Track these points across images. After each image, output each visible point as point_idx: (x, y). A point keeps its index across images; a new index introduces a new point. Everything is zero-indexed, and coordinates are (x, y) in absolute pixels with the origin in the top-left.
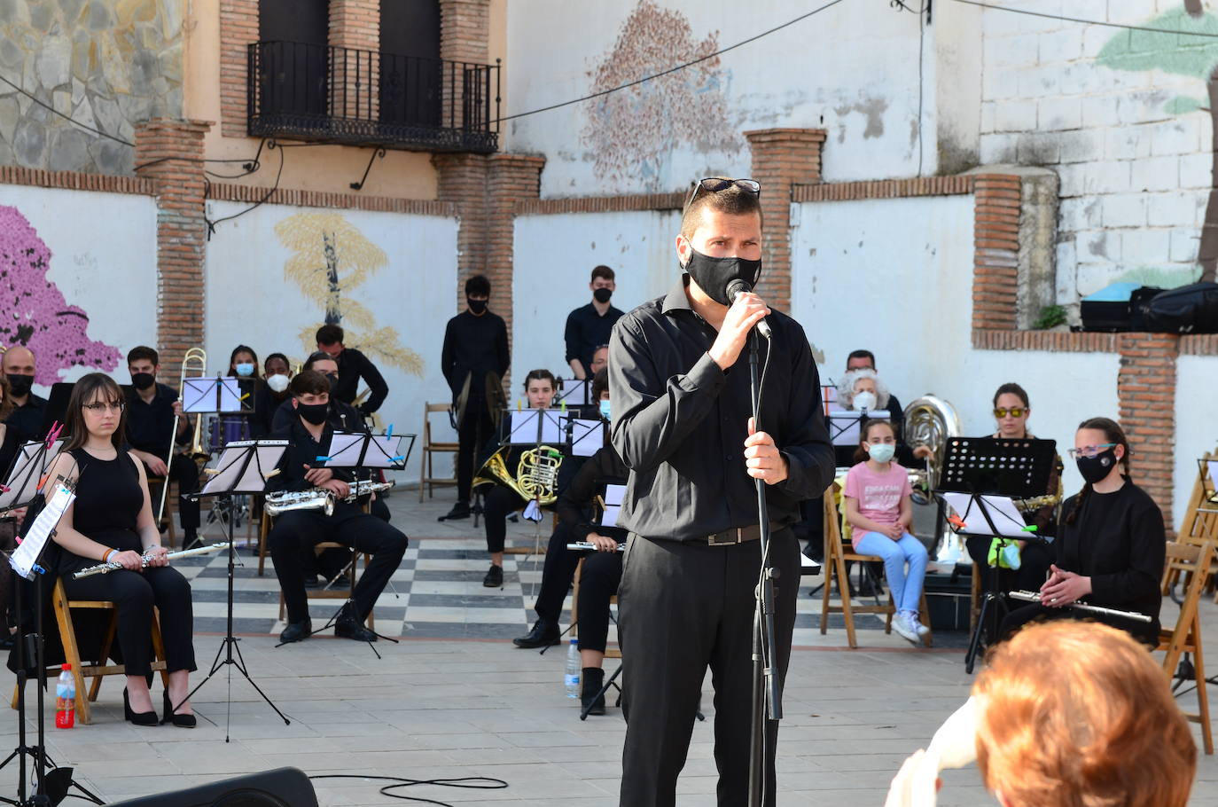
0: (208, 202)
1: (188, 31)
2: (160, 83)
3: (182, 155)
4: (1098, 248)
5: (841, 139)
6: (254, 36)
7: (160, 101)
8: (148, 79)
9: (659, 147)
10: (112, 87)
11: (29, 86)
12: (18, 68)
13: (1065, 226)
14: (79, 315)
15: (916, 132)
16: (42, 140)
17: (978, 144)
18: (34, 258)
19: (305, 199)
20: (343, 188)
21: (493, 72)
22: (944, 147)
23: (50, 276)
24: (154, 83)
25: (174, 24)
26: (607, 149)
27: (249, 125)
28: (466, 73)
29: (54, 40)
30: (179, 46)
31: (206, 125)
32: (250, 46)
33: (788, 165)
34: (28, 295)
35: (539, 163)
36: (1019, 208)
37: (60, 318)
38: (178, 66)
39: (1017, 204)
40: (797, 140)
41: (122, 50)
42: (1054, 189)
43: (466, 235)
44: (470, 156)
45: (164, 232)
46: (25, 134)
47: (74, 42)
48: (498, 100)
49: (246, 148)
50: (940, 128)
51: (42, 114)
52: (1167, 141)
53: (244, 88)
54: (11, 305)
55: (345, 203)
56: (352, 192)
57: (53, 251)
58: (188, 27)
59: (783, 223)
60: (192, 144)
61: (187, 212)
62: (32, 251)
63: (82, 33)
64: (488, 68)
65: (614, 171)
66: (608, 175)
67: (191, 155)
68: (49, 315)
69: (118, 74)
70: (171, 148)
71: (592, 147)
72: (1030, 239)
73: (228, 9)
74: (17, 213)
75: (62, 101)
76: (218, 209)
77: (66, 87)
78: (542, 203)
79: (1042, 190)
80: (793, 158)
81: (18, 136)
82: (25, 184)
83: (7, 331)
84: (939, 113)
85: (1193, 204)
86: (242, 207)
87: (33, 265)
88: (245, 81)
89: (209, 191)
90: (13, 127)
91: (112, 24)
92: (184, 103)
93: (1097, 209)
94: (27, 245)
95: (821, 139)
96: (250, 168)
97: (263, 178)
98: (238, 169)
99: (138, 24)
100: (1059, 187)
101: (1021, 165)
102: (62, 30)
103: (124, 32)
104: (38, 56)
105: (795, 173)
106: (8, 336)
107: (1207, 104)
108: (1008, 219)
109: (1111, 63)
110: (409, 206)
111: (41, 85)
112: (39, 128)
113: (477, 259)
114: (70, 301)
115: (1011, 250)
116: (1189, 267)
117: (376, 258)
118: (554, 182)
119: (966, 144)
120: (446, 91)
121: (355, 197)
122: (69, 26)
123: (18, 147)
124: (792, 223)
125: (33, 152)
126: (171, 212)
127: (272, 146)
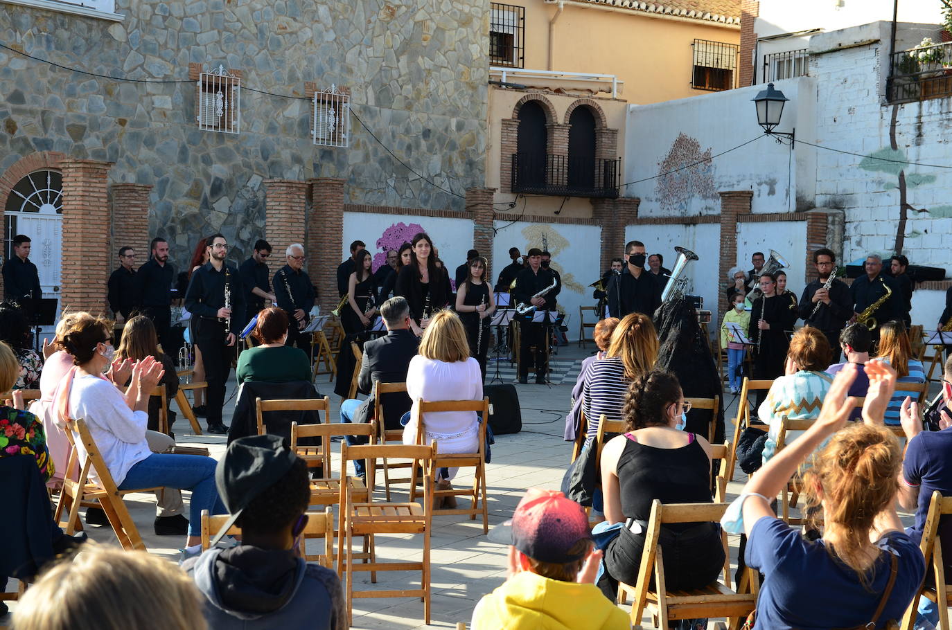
0: (495, 221)
1: (488, 149)
2: (476, 171)
3: (484, 202)
4: (859, 243)
5: (759, 196)
6: (515, 150)
7: (476, 179)
8: (471, 170)
9: (687, 196)
10: (457, 174)
11: (425, 175)
12: (421, 168)
13: (847, 234)
15: (788, 194)
16: (430, 196)
17: (814, 199)
19: (535, 219)
20: (550, 213)
21: (618, 163)
22: (799, 200)
24: (474, 172)
25: (483, 147)
26: (666, 197)
27: (512, 188)
28: (606, 163)
29: (435, 157)
30: (484, 156)
31: (494, 190)
32: (513, 155)
33: (736, 207)
35: (636, 202)
36: (827, 227)
38: (483, 164)
39: (825, 225)
40: (740, 196)
41: (461, 159)
42: (842, 218)
43: (604, 233)
44: (607, 199)
45: (477, 234)
46: (423, 194)
47: (443, 157)
48: (620, 175)
49: (510, 198)
50: (797, 192)
51: (430, 187)
52: (884, 200)
53: (510, 172)
55: (552, 220)
56: (555, 215)
58: (488, 147)
59: (734, 231)
60: (488, 198)
61: (485, 225)
63: (446, 153)
64: (615, 161)
65: (668, 206)
66: (666, 208)
67: (488, 202)
69: (459, 169)
70: (480, 200)
71: (659, 196)
72: (831, 239)
73: (505, 140)
74: (420, 227)
75: (437, 181)
76: (498, 224)
77: (439, 175)
78: (637, 220)
79: (837, 219)
80: (738, 204)
81: (420, 196)
82: (423, 215)
84: (797, 186)
85: (894, 227)
86: (509, 223)
88: (511, 169)
89: (495, 217)
90: (418, 192)
91: (458, 148)
92: (486, 180)
93: (859, 227)
95: (751, 195)
96: (512, 206)
97: (517, 211)
98: (507, 206)
99: (468, 148)
100: (845, 218)
101: (831, 208)
102: (438, 152)
103: (463, 151)
104: (429, 163)
105: (739, 210)
107: (898, 186)
108: (822, 231)
109: (865, 168)
110: (579, 221)
111: (430, 175)
112: (428, 192)
113: (610, 244)
115: (822, 244)
116: (891, 252)
117: (565, 244)
118: (644, 210)
119: (809, 198)
120: (597, 171)
121: (557, 218)
122: (441, 150)
123: (421, 201)
124: (737, 231)
125: (426, 202)
126: (479, 226)
127: (521, 197)
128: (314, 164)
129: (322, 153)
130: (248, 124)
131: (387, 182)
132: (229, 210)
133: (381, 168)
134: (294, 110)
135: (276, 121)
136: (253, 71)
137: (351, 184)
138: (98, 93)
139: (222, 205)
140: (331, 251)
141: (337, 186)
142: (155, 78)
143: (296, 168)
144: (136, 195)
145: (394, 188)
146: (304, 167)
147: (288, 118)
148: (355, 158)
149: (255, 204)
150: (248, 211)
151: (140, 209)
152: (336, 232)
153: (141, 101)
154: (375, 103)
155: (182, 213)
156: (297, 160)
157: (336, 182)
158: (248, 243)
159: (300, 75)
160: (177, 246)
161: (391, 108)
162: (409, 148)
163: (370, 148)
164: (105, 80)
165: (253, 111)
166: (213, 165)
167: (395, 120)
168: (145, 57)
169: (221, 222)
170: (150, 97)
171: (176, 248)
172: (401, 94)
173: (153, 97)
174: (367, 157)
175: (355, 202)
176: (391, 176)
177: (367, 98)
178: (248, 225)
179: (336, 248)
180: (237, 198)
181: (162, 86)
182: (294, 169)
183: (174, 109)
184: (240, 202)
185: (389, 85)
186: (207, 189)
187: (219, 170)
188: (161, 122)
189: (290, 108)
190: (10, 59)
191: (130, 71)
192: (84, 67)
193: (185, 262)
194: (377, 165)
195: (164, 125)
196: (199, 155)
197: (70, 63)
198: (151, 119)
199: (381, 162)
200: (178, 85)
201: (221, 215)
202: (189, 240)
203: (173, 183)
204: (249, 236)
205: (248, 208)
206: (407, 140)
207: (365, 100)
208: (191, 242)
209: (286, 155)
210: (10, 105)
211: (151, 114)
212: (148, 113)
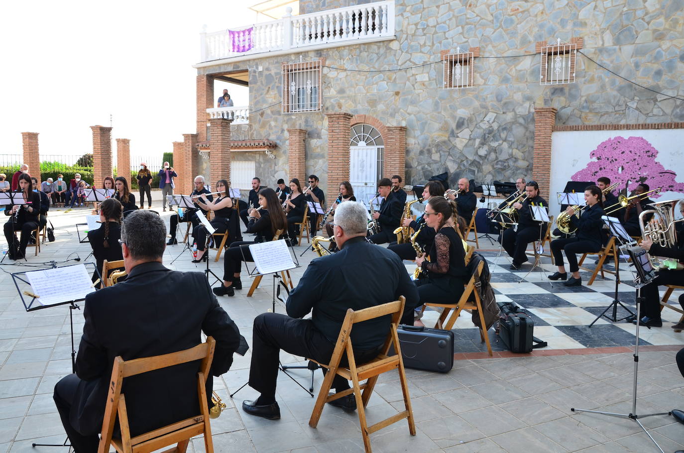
14: (671, 173)
18: (650, 154)
23: (656, 160)
34: (645, 166)
37: (661, 174)
54: (637, 170)
57: (659, 151)
62: (649, 151)
68: (655, 173)
74: (642, 139)
81: (675, 112)
82: (646, 129)
83: (635, 178)
87: (649, 156)
94: (647, 150)
106: (635, 180)
114: (666, 168)
123: (674, 115)
128: (545, 99)
129: (552, 91)
130: (485, 80)
131: (626, 105)
132: (470, 137)
133: (619, 95)
134: (526, 64)
135: (510, 74)
136: (490, 45)
137: (583, 110)
138: (384, 80)
139: (465, 134)
140: (539, 161)
141: (545, 113)
142: (417, 65)
143: (527, 104)
144: (392, 132)
145: (637, 109)
146: (534, 103)
147: (520, 71)
148: (587, 90)
149: (490, 132)
150: (485, 137)
151: (394, 140)
152: (543, 147)
153: (408, 79)
154: (613, 43)
155: (436, 140)
156: (529, 99)
157: (542, 110)
158: (486, 157)
159: (531, 38)
160: (433, 160)
161: (634, 43)
162: (659, 73)
163: (607, 80)
164: (388, 73)
165: (489, 71)
166: (459, 110)
167: (638, 52)
168: (411, 54)
169: (464, 144)
170: (414, 77)
171: (432, 162)
172: (648, 29)
173: (416, 76)
174: (603, 87)
175: (587, 123)
176: (633, 99)
177: (603, 41)
178: (485, 145)
179: (544, 159)
180: (476, 129)
181: (421, 69)
182: (525, 105)
183: (430, 80)
184: (479, 130)
185: (632, 25)
186: (453, 125)
187: (462, 113)
188: (421, 89)
189: (522, 63)
190: (338, 74)
191: (402, 65)
192: (375, 68)
193: (438, 169)
194: (615, 93)
195: (423, 91)
196: (448, 105)
197: (368, 68)
198: (414, 89)
199: (620, 89)
200: (433, 66)
201: (464, 140)
202: (441, 157)
203: (430, 124)
204: (486, 153)
205: (485, 135)
206: (656, 67)
207: (601, 43)
208: (442, 157)
209: (518, 97)
210: (339, 96)
211: (415, 86)
212: (413, 85)
